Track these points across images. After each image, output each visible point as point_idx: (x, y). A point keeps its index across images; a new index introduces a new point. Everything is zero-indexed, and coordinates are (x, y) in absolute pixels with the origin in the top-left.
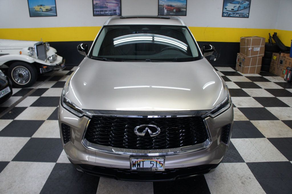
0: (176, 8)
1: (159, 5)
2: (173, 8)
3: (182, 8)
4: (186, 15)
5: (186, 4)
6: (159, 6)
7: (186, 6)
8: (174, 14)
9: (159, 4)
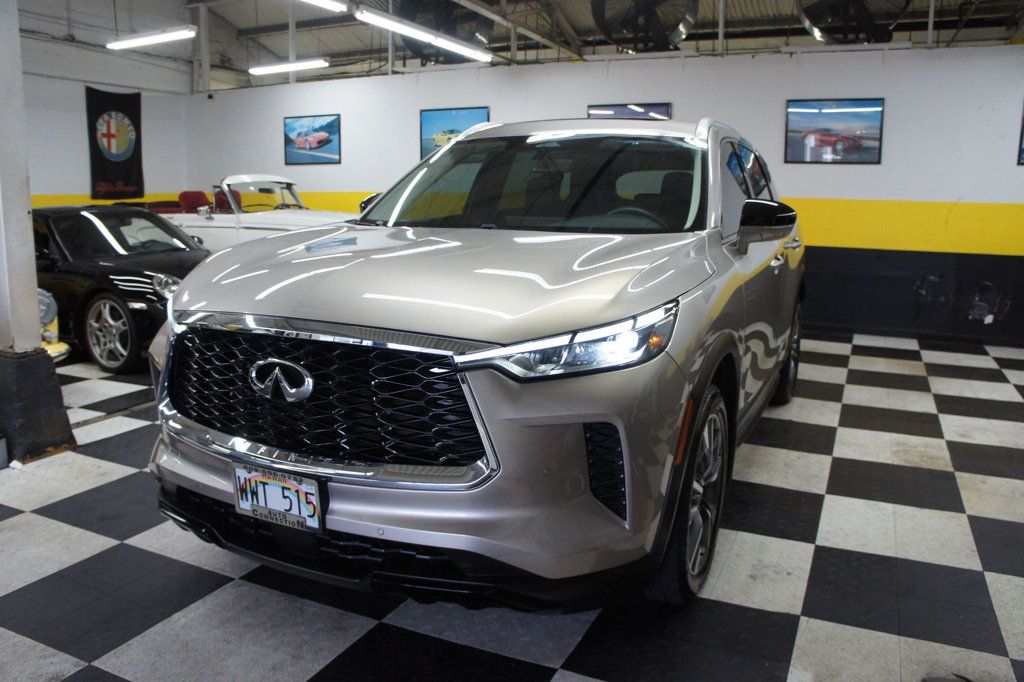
0: (843, 137)
1: (787, 131)
2: (834, 139)
3: (867, 138)
4: (879, 162)
5: (878, 124)
6: (789, 134)
7: (878, 132)
8: (838, 158)
9: (790, 124)
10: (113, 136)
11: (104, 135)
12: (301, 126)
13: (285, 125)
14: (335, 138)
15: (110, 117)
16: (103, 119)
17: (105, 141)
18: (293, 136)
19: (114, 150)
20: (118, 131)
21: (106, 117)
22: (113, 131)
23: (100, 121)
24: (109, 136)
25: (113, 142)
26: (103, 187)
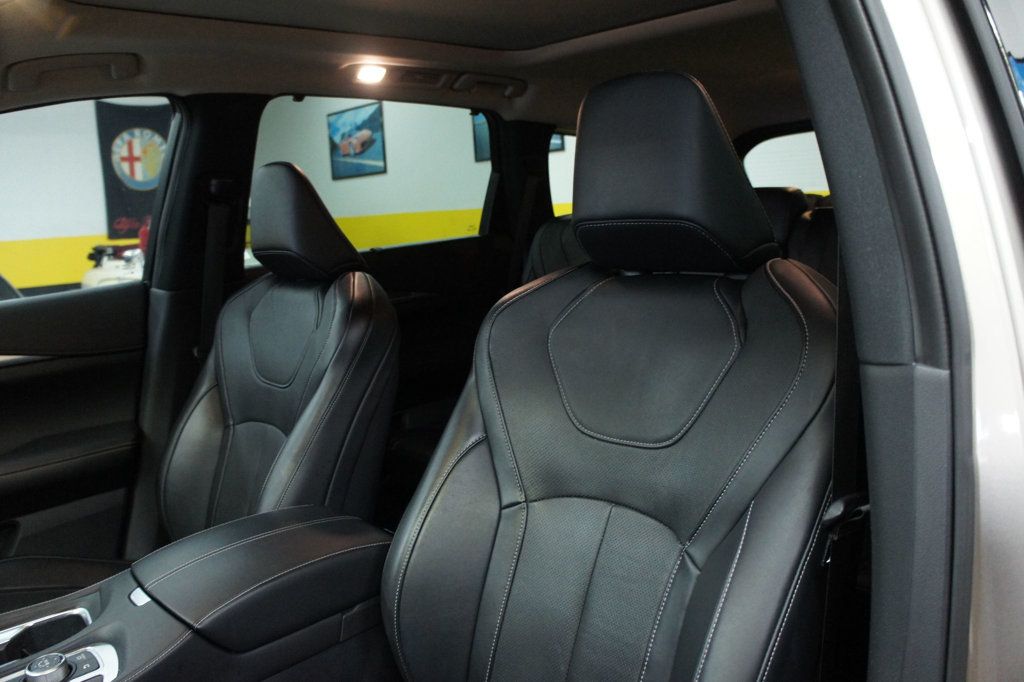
10: (138, 159)
11: (124, 159)
12: (344, 125)
13: (330, 125)
14: (377, 136)
15: (132, 135)
16: (122, 140)
17: (125, 166)
18: (337, 139)
19: (139, 176)
20: (145, 152)
21: (125, 136)
22: (137, 152)
23: (118, 142)
24: (131, 159)
25: (138, 166)
26: (124, 223)
